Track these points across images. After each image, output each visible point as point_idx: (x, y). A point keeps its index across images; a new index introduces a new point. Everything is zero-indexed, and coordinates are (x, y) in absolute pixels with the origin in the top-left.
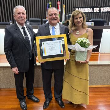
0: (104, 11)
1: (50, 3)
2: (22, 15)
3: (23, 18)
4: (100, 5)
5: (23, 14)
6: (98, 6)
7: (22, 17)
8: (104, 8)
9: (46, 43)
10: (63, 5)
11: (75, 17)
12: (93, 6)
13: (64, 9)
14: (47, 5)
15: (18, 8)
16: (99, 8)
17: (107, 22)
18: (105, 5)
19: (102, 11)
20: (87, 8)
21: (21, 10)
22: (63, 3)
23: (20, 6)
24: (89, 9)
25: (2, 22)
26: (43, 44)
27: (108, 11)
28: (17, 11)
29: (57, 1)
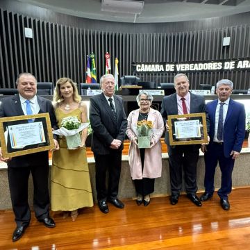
0: (182, 70)
1: (92, 56)
9: (17, 128)
10: (115, 59)
11: (62, 86)
12: (164, 61)
13: (116, 65)
14: (88, 59)
16: (173, 65)
18: (182, 61)
19: (178, 70)
20: (155, 64)
22: (115, 57)
24: (157, 66)
25: (5, 89)
26: (11, 129)
27: (188, 70)
29: (105, 54)
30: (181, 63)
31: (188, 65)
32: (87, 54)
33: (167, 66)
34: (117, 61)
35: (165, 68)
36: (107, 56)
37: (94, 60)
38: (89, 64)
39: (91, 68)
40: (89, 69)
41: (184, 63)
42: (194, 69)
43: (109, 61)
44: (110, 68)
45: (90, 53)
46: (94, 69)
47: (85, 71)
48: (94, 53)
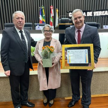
0: (97, 15)
1: (43, 7)
2: (20, 20)
3: (22, 23)
4: (93, 10)
5: (22, 19)
6: (91, 10)
7: (20, 22)
8: (97, 12)
10: (56, 9)
12: (86, 10)
13: (57, 13)
14: (40, 9)
15: (17, 13)
16: (92, 12)
17: (101, 26)
18: (97, 9)
19: (95, 15)
21: (20, 15)
22: (56, 8)
23: (19, 11)
27: (101, 15)
28: (17, 16)
29: (50, 6)
30: (97, 11)
31: (101, 12)
32: (40, 6)
33: (88, 13)
34: (57, 11)
35: (86, 14)
36: (52, 7)
37: (43, 10)
38: (41, 13)
39: (42, 15)
40: (41, 16)
41: (99, 11)
42: (105, 15)
43: (52, 10)
44: (53, 15)
45: (42, 6)
46: (44, 15)
47: (38, 17)
48: (44, 6)
